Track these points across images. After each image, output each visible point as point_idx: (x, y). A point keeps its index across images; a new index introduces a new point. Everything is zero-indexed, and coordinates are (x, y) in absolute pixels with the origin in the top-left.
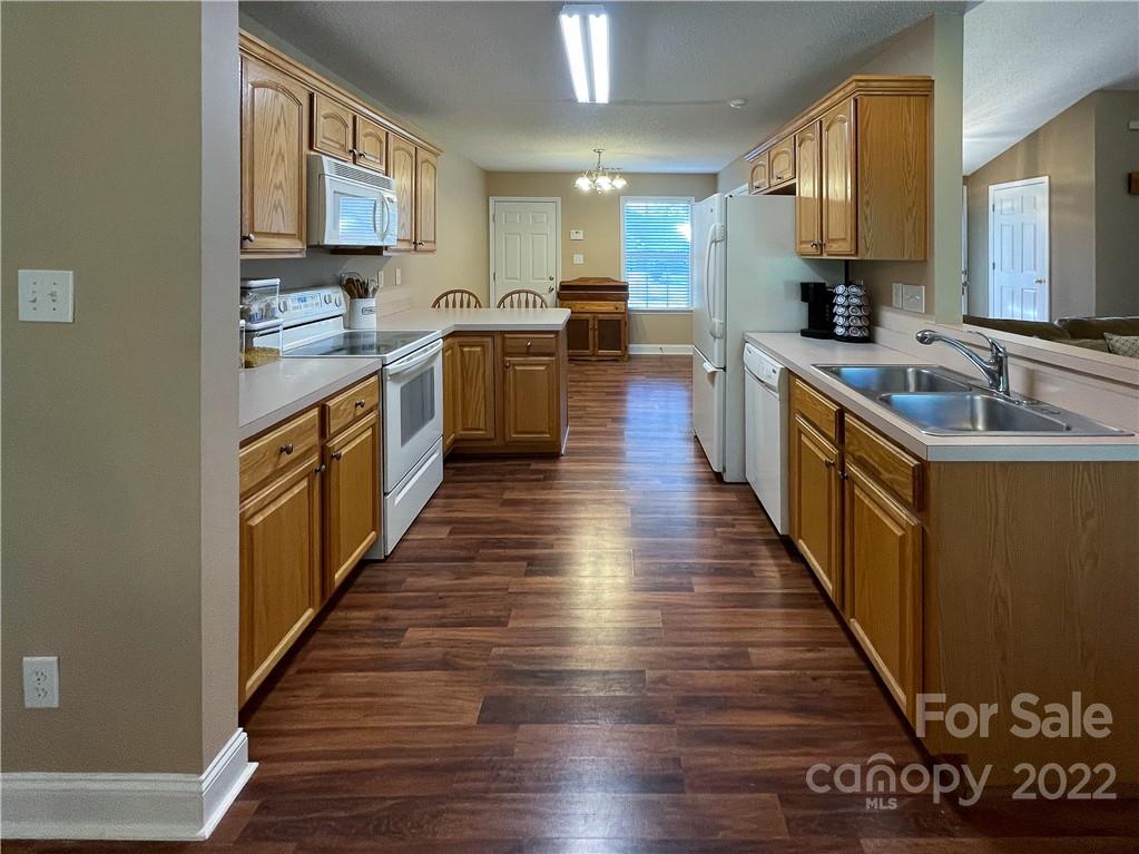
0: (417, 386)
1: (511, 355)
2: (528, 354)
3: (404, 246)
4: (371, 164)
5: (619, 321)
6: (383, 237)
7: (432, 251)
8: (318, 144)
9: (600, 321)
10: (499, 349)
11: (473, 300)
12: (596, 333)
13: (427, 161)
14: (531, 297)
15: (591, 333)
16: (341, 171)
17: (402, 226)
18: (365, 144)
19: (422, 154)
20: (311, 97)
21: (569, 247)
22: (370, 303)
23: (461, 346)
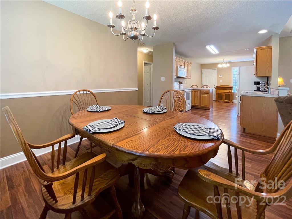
0: (188, 94)
1: (202, 93)
2: (204, 93)
3: (186, 77)
4: (183, 66)
5: (230, 94)
6: (184, 76)
7: (190, 78)
8: (178, 65)
9: (225, 94)
10: (200, 93)
11: (197, 87)
12: (224, 97)
13: (190, 65)
14: (207, 86)
15: (223, 96)
16: (180, 68)
17: (186, 74)
18: (182, 64)
19: (189, 64)
20: (177, 60)
21: (219, 79)
22: (182, 85)
23: (194, 92)
